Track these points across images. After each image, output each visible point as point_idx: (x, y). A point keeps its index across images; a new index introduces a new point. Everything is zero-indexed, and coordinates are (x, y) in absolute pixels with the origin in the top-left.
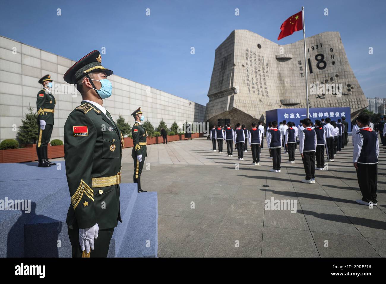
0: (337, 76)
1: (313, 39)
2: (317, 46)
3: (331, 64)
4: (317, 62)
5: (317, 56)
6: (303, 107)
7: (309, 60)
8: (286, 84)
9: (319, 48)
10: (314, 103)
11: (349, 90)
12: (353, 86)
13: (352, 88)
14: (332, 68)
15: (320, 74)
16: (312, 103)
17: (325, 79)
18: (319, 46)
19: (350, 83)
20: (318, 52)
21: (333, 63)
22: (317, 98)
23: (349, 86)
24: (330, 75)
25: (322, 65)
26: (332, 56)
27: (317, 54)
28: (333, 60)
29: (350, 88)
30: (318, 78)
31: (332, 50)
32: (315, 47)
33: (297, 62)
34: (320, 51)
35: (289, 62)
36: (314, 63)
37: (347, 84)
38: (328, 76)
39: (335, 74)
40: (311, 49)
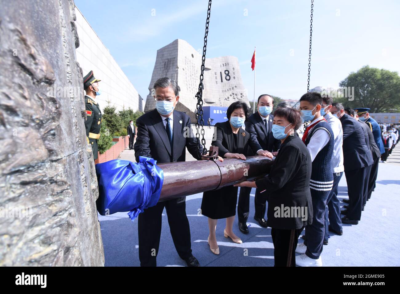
0: (236, 87)
1: (223, 59)
2: (226, 64)
3: (233, 78)
4: (225, 75)
5: (225, 71)
6: (217, 106)
7: (221, 72)
8: (207, 87)
9: (227, 66)
10: (224, 103)
11: (241, 97)
12: (244, 95)
13: (243, 96)
14: (233, 80)
15: (227, 84)
16: (222, 104)
17: (229, 88)
18: (227, 64)
19: (242, 93)
20: (226, 68)
21: (234, 78)
22: (225, 100)
23: (241, 94)
24: (232, 86)
25: (228, 78)
26: (234, 73)
27: (225, 69)
28: (234, 76)
29: (242, 96)
30: (225, 86)
31: (234, 69)
32: (225, 65)
33: (214, 73)
34: (227, 68)
35: (209, 71)
36: (224, 76)
37: (241, 93)
38: (231, 86)
39: (235, 85)
40: (222, 65)
